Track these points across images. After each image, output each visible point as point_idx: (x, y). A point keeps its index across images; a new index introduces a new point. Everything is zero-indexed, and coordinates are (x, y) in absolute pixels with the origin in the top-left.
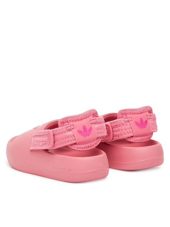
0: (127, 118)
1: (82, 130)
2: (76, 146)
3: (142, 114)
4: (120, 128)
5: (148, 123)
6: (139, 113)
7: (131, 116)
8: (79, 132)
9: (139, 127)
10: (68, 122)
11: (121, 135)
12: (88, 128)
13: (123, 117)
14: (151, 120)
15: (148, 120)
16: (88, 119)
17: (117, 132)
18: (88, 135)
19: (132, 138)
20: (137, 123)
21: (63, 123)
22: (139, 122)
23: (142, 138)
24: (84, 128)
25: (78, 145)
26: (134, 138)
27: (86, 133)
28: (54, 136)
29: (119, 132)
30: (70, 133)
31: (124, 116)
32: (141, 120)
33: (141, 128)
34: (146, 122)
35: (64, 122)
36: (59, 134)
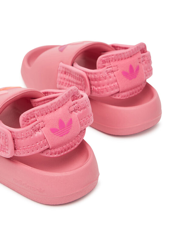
0: (111, 67)
1: (57, 127)
2: (49, 151)
3: (132, 58)
4: (101, 82)
5: (140, 69)
6: (128, 58)
7: (117, 63)
8: (53, 130)
9: (127, 78)
10: (34, 117)
11: (103, 92)
12: (66, 122)
13: (104, 66)
14: (144, 63)
15: (140, 65)
16: (65, 107)
17: (96, 87)
18: (67, 133)
19: (118, 95)
20: (125, 74)
21: (27, 120)
22: (128, 70)
23: (131, 91)
24: (61, 123)
25: (53, 150)
26: (121, 94)
27: (64, 130)
28: (14, 140)
29: (99, 88)
30: (38, 134)
31: (106, 64)
32: (131, 67)
33: (131, 79)
34: (138, 68)
35: (29, 118)
36: (22, 139)
